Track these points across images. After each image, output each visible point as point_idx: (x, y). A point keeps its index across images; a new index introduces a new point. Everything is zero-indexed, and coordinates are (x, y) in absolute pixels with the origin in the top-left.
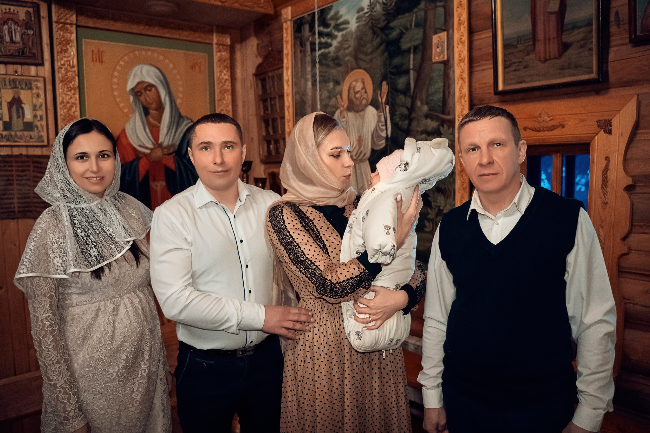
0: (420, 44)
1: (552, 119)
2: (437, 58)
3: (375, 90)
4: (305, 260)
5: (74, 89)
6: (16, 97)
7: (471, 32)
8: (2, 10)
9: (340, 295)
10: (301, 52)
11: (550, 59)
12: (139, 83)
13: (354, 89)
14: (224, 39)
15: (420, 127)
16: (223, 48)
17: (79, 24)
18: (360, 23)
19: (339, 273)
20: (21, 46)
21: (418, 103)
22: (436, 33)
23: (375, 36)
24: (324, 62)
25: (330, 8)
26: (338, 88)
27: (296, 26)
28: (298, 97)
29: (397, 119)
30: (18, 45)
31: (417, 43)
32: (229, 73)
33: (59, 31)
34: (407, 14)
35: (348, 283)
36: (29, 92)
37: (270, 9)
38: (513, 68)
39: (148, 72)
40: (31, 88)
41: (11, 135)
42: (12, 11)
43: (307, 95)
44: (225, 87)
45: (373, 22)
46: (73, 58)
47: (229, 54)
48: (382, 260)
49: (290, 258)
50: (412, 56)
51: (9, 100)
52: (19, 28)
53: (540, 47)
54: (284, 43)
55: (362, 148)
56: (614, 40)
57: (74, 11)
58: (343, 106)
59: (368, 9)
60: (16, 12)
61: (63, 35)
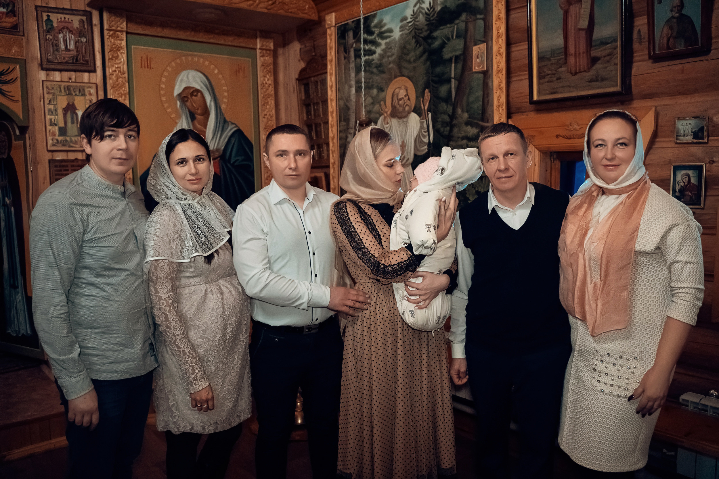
0: (461, 55)
1: (581, 128)
2: (477, 68)
3: (417, 97)
4: (363, 248)
5: (125, 95)
6: (71, 103)
7: (509, 44)
8: (58, 19)
9: (391, 276)
10: (345, 58)
11: (580, 72)
12: (185, 89)
13: (397, 97)
14: (268, 44)
15: (461, 133)
16: (267, 53)
17: (129, 31)
18: (403, 32)
19: (391, 258)
20: (74, 53)
21: (459, 111)
22: (476, 44)
23: (418, 45)
24: (367, 68)
25: (374, 16)
26: (382, 95)
27: (339, 32)
28: (342, 103)
29: (439, 126)
30: (72, 53)
31: (458, 53)
32: (272, 78)
33: (110, 38)
34: (449, 25)
35: (398, 266)
36: (82, 98)
37: (314, 15)
38: (547, 80)
39: (194, 78)
40: (84, 95)
41: (66, 141)
42: (67, 19)
43: (351, 100)
44: (268, 92)
45: (416, 31)
46: (124, 64)
47: (272, 59)
48: (424, 252)
49: (351, 245)
50: (453, 65)
51: (64, 106)
52: (73, 36)
53: (571, 60)
54: (328, 48)
55: (405, 154)
56: (637, 56)
57: (125, 19)
58: (387, 113)
59: (411, 18)
60: (70, 20)
61: (114, 42)
